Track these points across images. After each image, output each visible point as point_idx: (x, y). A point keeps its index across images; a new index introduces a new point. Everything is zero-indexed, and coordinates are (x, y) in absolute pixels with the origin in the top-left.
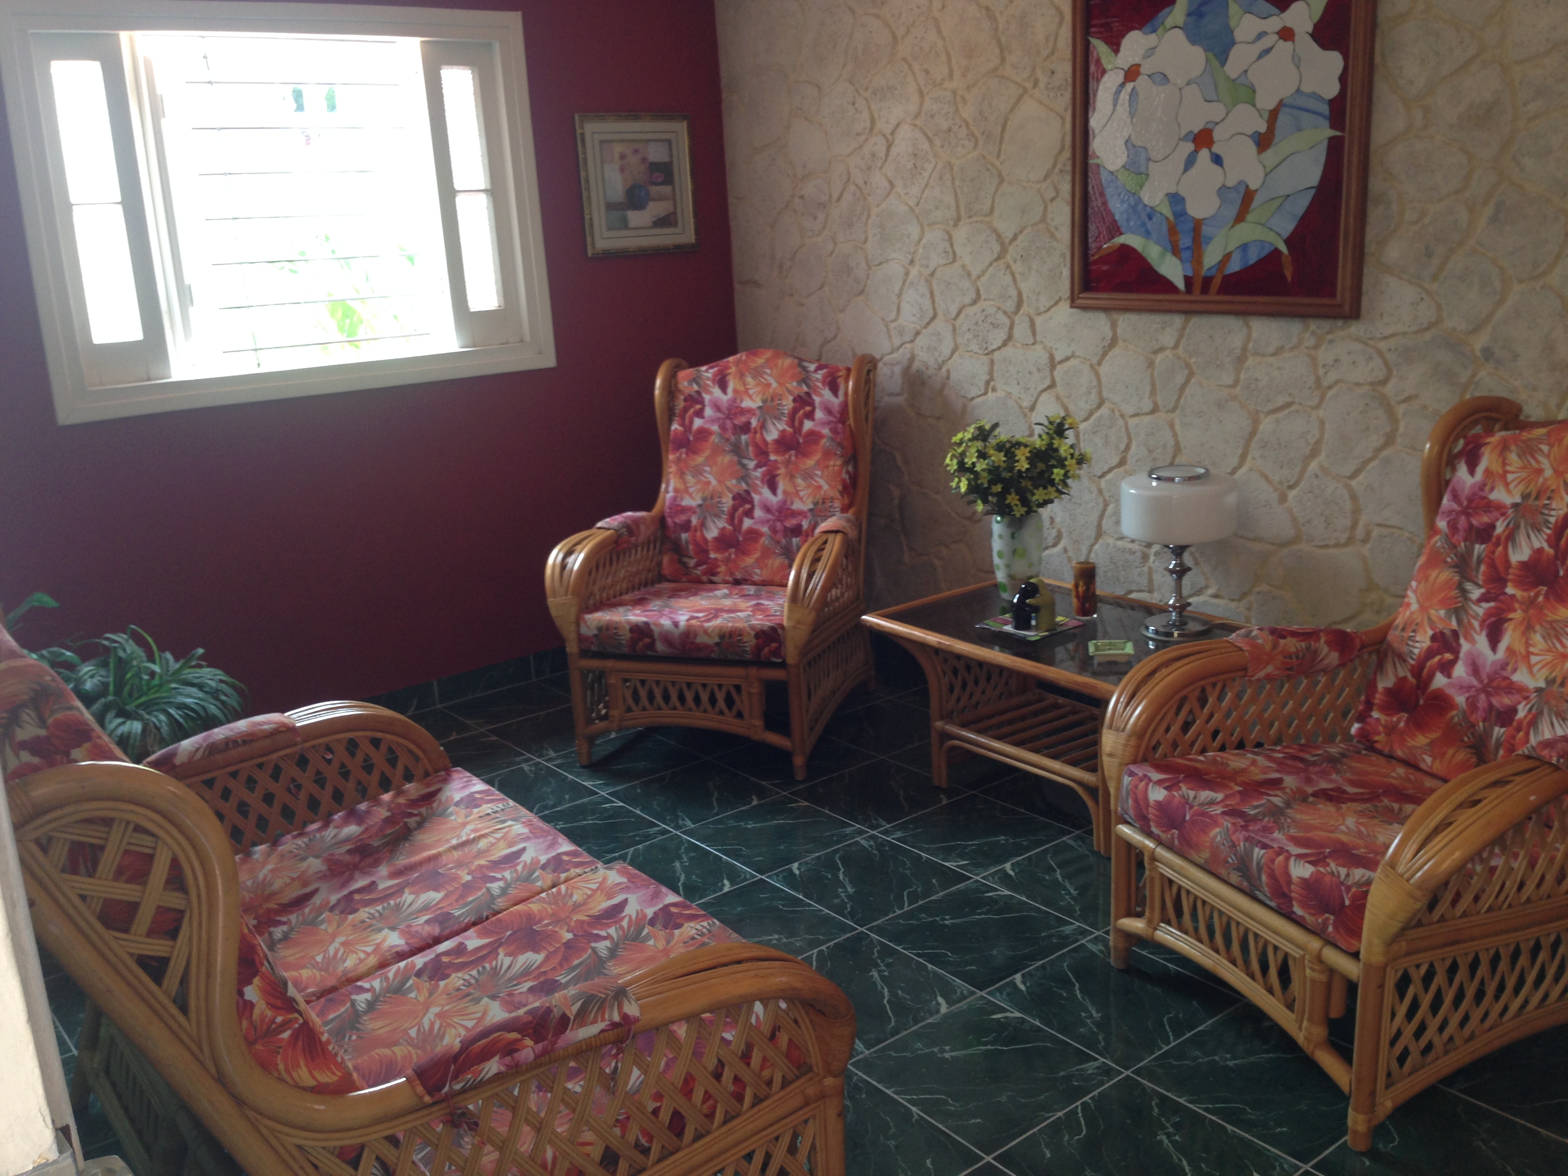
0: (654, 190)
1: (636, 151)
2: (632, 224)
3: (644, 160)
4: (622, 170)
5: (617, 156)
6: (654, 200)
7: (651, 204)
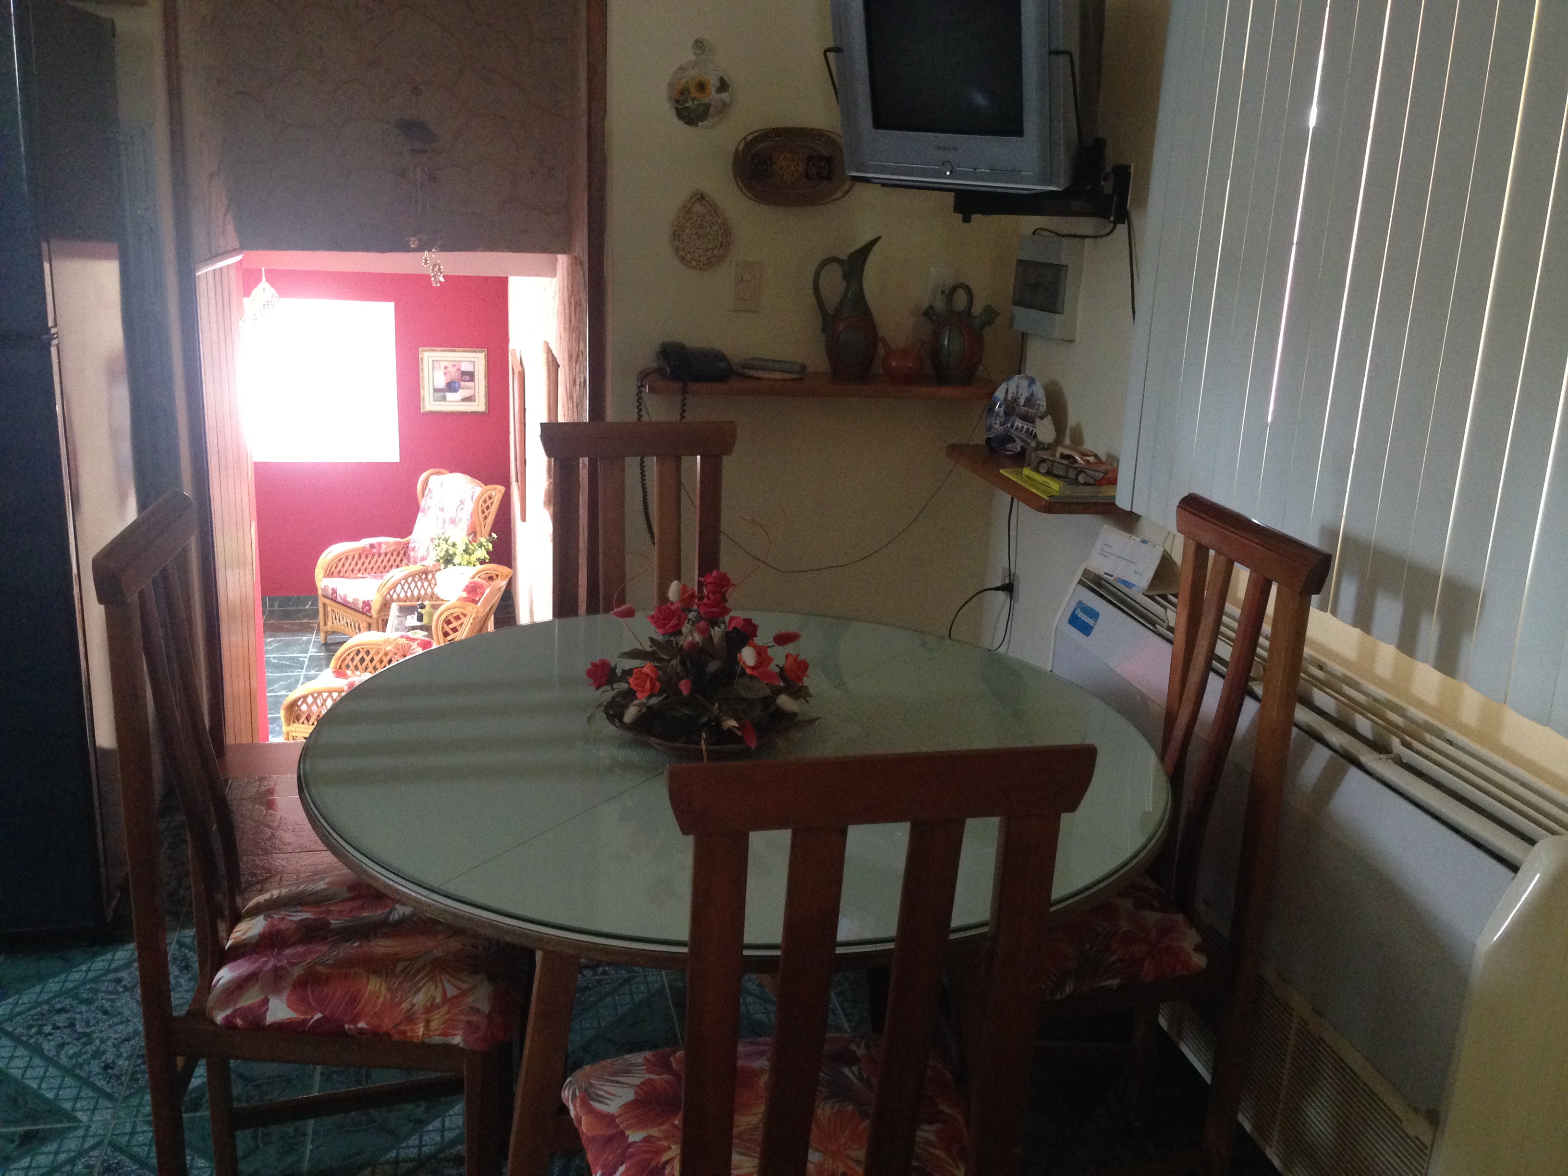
0: (463, 384)
1: (454, 366)
2: (448, 399)
3: (459, 370)
4: (445, 374)
5: (443, 367)
6: (463, 388)
7: (461, 391)
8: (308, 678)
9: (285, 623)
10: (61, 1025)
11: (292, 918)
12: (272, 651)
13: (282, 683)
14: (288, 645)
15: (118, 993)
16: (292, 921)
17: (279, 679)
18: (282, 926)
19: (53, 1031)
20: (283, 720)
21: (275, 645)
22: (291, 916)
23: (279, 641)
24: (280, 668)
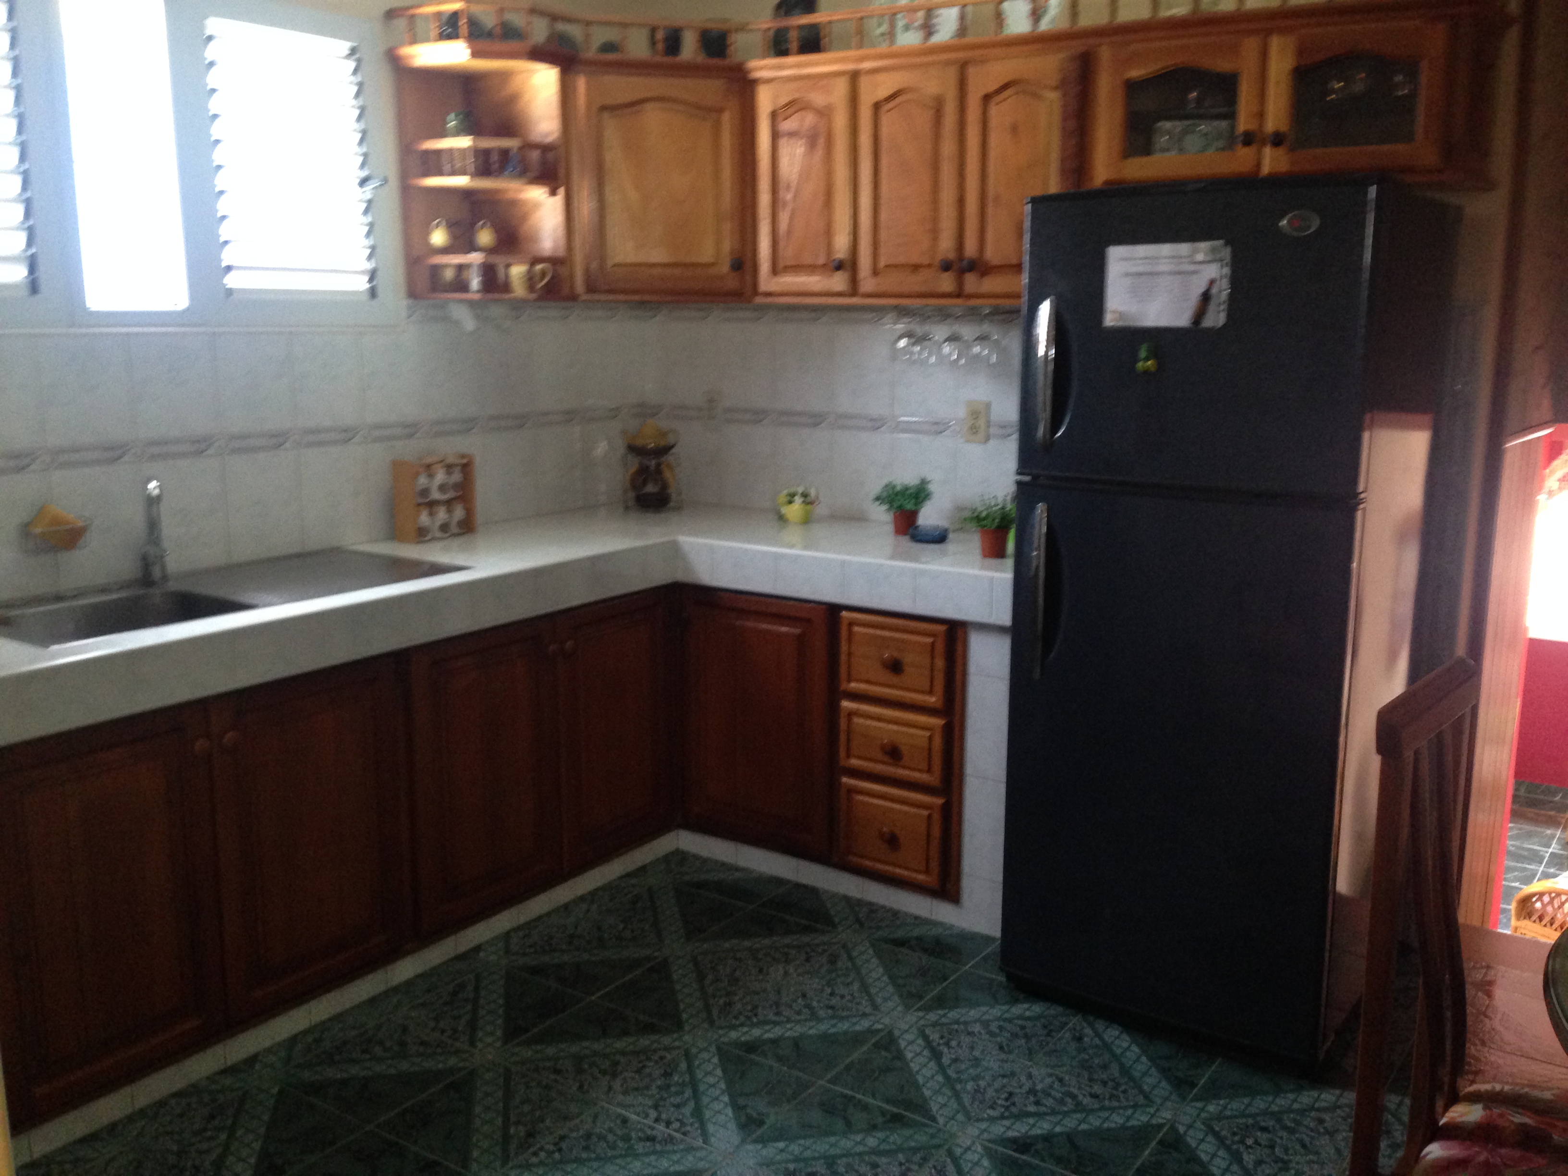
8: (1546, 876)
9: (1530, 811)
10: (1263, 1143)
11: (1512, 1118)
12: (1512, 838)
13: (1516, 873)
14: (1529, 835)
15: (1319, 1133)
16: (1512, 1121)
17: (1515, 869)
18: (1501, 1122)
19: (1254, 1146)
20: (1513, 912)
21: (1515, 832)
22: (1513, 1116)
23: (1520, 829)
24: (1518, 858)
